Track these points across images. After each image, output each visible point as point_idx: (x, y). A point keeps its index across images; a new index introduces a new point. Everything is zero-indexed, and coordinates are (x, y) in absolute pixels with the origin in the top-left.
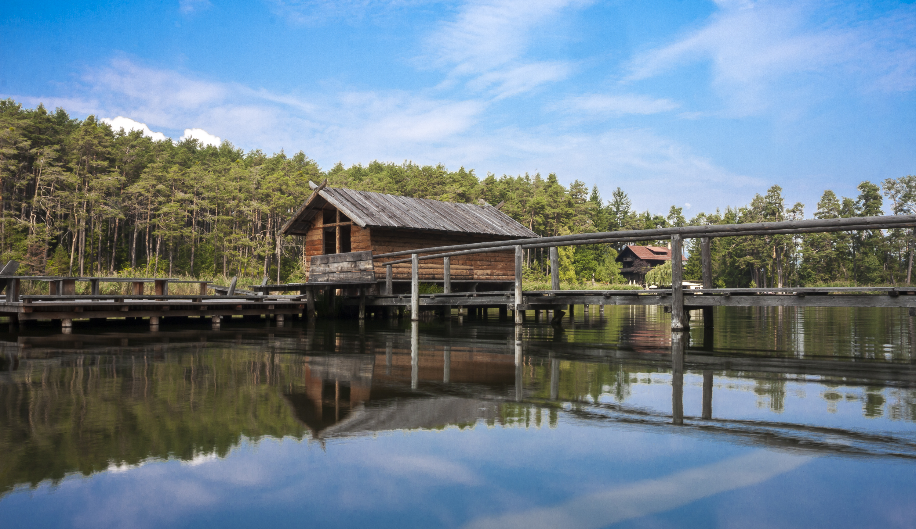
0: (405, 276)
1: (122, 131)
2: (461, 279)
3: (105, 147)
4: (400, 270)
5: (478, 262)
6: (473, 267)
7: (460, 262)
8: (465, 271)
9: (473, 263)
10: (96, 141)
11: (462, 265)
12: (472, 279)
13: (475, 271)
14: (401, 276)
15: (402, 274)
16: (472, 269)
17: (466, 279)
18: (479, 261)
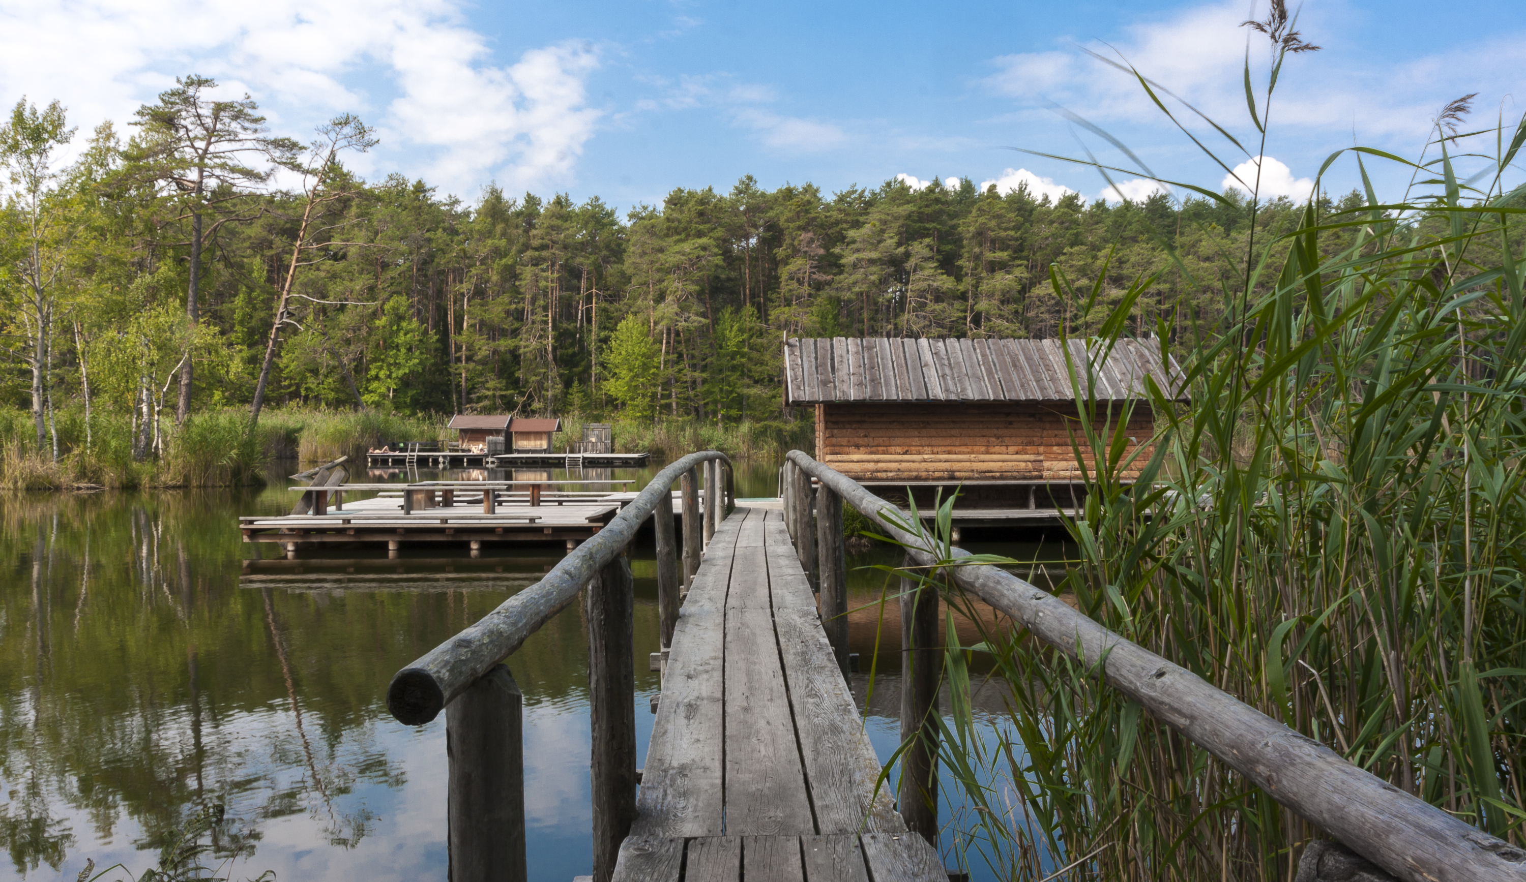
0: (890, 474)
1: (1046, 199)
2: (1015, 478)
3: (1006, 229)
4: (880, 465)
5: (1055, 448)
6: (1041, 458)
7: (1012, 449)
8: (1023, 465)
9: (1041, 449)
10: (993, 223)
11: (1017, 453)
12: (1041, 477)
13: (1046, 464)
14: (884, 475)
15: (886, 471)
16: (1041, 461)
17: (1025, 478)
18: (1058, 445)
